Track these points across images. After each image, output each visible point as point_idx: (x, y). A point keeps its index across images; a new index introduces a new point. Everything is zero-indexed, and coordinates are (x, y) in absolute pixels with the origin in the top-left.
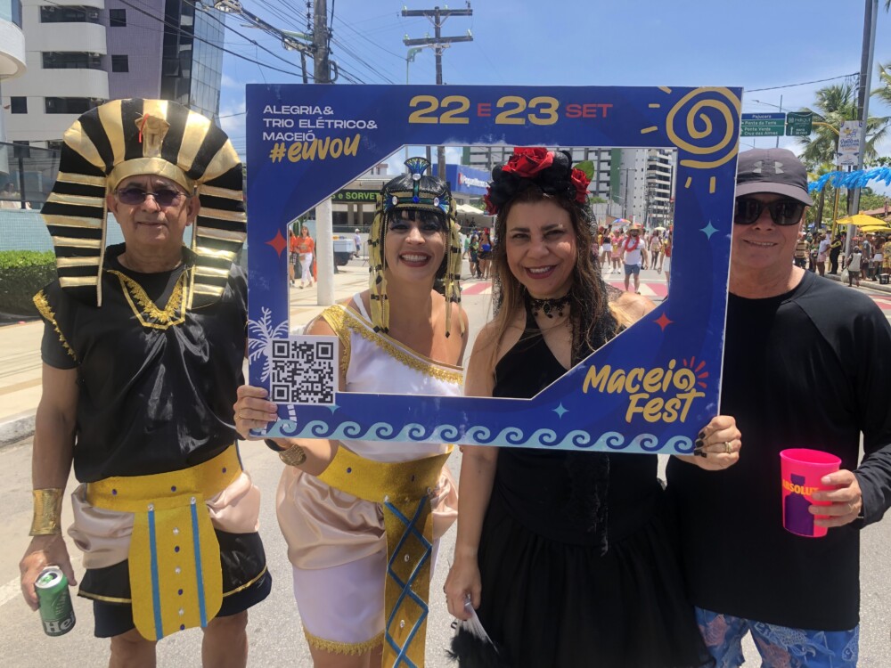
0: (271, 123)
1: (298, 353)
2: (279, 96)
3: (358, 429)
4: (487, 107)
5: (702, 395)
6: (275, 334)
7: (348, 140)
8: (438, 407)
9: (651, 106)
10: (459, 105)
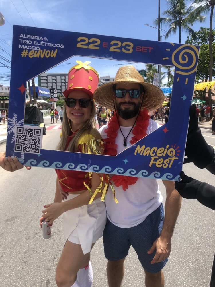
0: (22, 41)
1: (27, 132)
2: (26, 31)
3: (48, 163)
4: (106, 44)
5: (177, 158)
6: (18, 124)
7: (53, 51)
8: (80, 157)
9: (167, 50)
10: (96, 42)
